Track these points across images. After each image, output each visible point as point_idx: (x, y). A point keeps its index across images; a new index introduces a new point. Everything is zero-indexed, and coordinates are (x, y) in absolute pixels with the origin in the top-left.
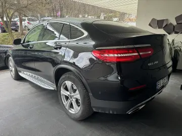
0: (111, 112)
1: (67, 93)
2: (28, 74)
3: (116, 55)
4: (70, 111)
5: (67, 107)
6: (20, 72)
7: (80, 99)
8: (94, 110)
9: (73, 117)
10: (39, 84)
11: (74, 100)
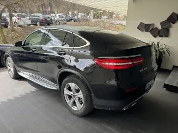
0: (110, 109)
1: (71, 93)
2: (28, 74)
3: (115, 64)
4: (73, 108)
5: (70, 105)
6: (19, 71)
7: (83, 98)
8: (96, 107)
9: (75, 113)
10: (41, 84)
11: (77, 99)
